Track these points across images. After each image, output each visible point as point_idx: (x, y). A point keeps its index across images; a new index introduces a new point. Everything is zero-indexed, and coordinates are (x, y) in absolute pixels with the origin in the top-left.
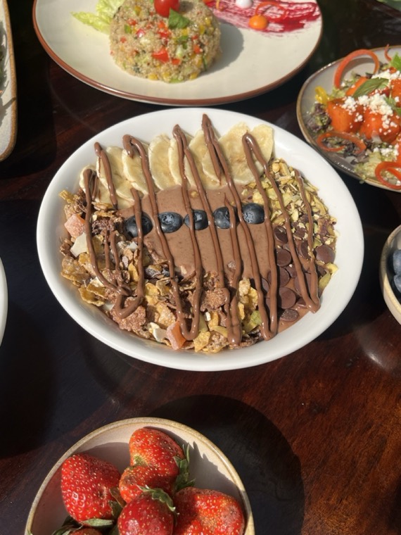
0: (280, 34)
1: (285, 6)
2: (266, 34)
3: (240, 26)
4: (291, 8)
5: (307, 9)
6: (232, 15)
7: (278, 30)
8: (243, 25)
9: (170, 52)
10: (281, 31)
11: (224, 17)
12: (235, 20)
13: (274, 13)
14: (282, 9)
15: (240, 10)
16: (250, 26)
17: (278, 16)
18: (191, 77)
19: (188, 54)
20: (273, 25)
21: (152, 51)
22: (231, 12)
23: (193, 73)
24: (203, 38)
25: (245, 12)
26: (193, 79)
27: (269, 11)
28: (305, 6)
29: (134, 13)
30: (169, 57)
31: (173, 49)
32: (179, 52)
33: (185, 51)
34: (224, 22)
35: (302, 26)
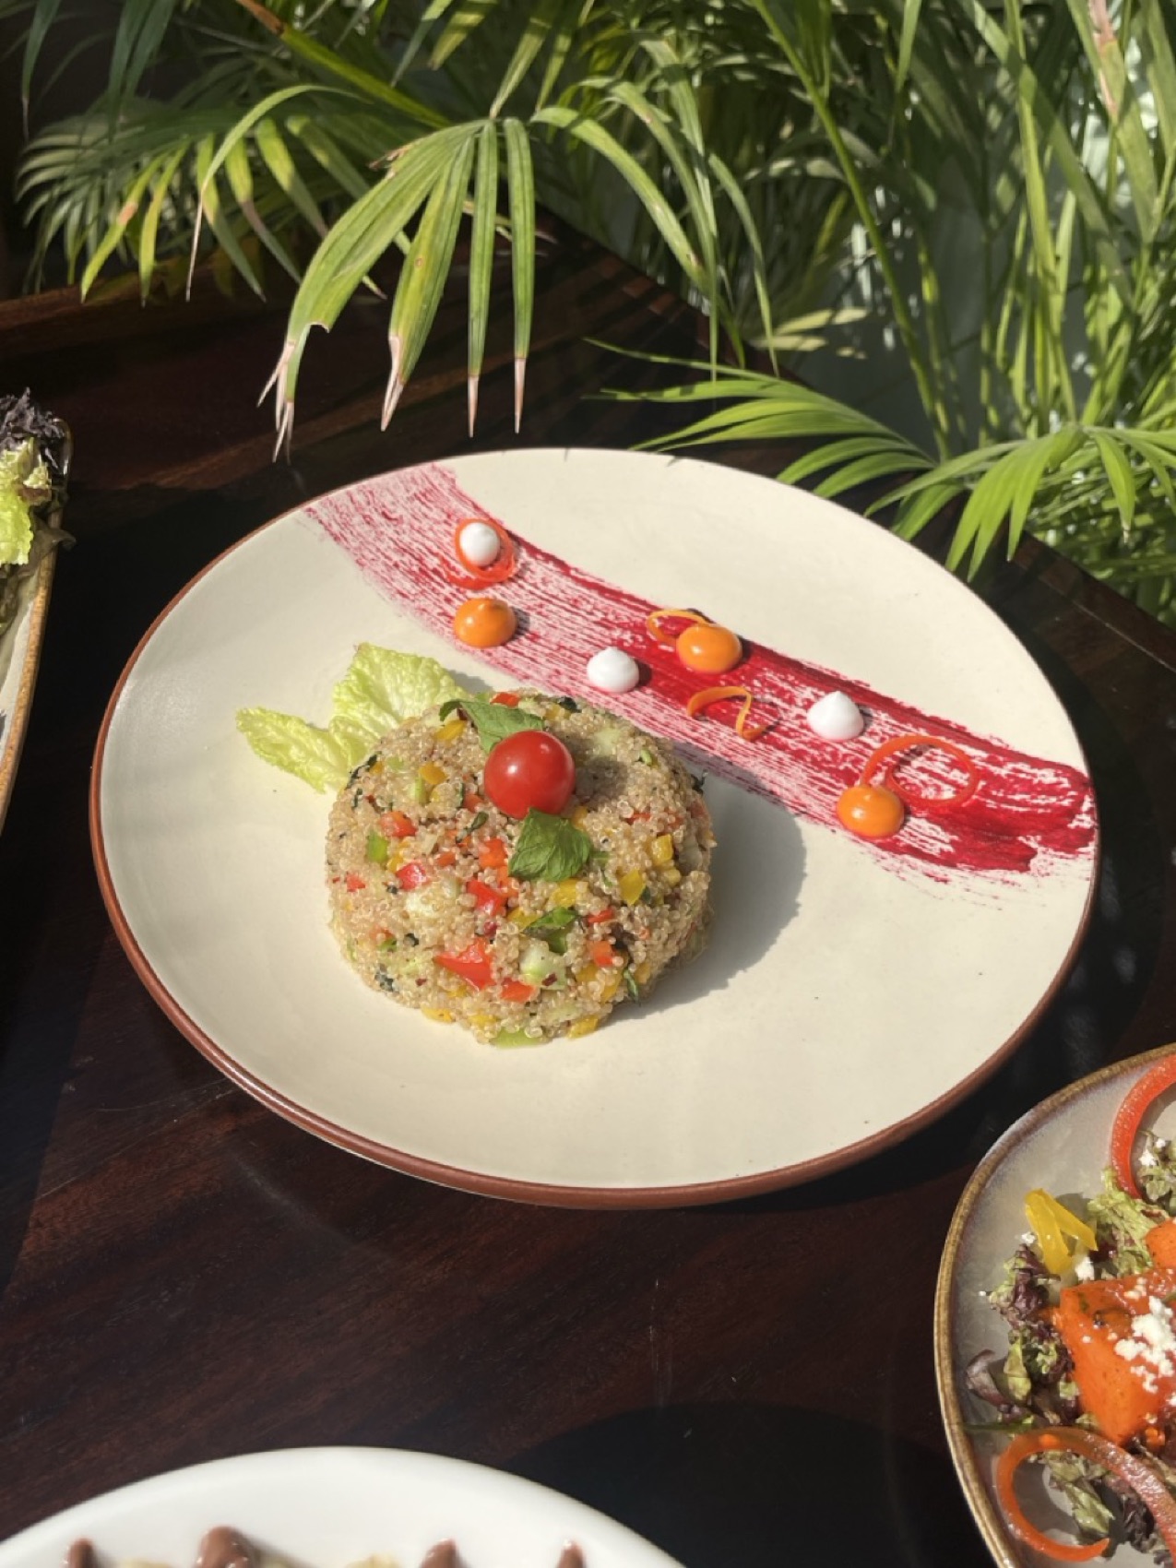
0: (940, 870)
1: (978, 755)
2: (890, 859)
3: (803, 811)
4: (995, 770)
5: (1051, 790)
6: (786, 757)
7: (935, 849)
8: (816, 808)
9: (501, 962)
10: (947, 860)
11: (757, 765)
12: (789, 781)
13: (932, 774)
14: (962, 763)
15: (819, 745)
16: (838, 819)
17: (948, 793)
18: (573, 1028)
19: (568, 968)
20: (920, 826)
21: (441, 947)
22: (783, 748)
23: (579, 1020)
24: (631, 917)
25: (834, 754)
26: (579, 1034)
27: (917, 763)
28: (1048, 777)
29: (413, 791)
30: (495, 976)
31: (514, 954)
32: (535, 962)
33: (556, 959)
34: (754, 786)
35: (1021, 860)
